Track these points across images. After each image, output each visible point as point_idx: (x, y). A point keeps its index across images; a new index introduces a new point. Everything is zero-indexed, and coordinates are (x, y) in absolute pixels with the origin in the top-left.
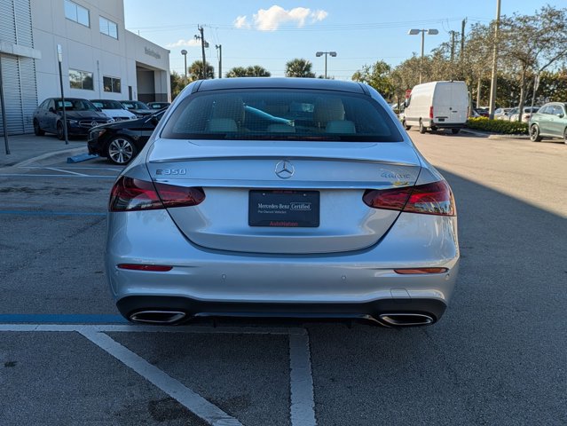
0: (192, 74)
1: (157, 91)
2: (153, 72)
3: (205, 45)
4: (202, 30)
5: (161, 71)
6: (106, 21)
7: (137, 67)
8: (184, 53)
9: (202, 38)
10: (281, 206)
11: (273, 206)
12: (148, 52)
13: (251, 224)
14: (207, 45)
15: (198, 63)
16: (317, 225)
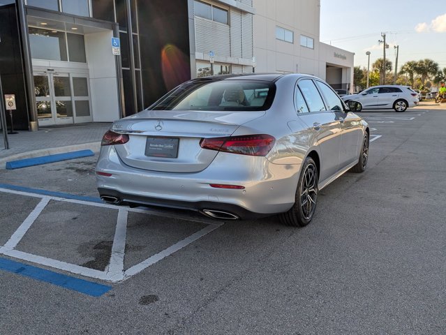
0: (375, 68)
1: (343, 82)
2: (341, 69)
3: (386, 46)
4: (384, 36)
5: (347, 68)
6: (305, 38)
7: (327, 66)
8: (368, 53)
9: (384, 42)
10: (160, 146)
11: (156, 146)
12: (336, 55)
13: (145, 154)
14: (388, 46)
15: (380, 60)
16: (177, 157)
